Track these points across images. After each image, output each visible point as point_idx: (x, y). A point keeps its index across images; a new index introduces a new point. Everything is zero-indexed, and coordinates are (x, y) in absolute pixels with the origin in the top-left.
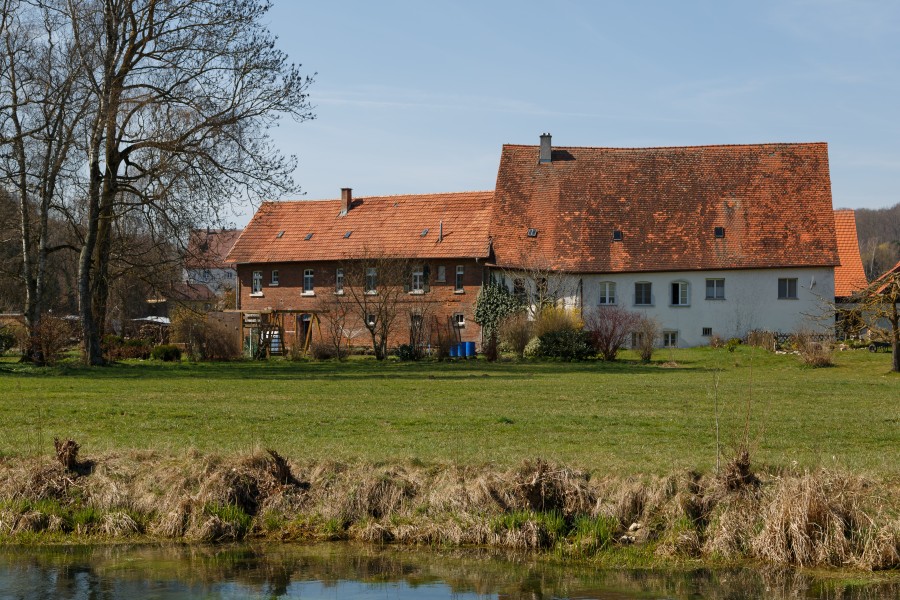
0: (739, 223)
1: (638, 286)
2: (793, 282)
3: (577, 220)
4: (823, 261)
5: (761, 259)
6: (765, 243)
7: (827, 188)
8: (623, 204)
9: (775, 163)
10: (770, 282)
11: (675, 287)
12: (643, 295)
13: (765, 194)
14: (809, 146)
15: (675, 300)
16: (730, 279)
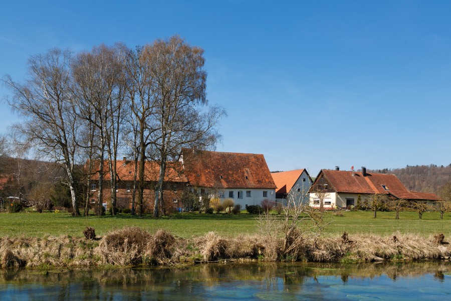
0: (250, 175)
1: (230, 192)
2: (266, 192)
3: (209, 172)
4: (273, 187)
5: (259, 185)
6: (258, 181)
7: (267, 167)
8: (220, 168)
9: (253, 159)
10: (261, 192)
11: (239, 193)
12: (231, 195)
13: (254, 168)
14: (260, 155)
15: (239, 197)
16: (253, 191)
